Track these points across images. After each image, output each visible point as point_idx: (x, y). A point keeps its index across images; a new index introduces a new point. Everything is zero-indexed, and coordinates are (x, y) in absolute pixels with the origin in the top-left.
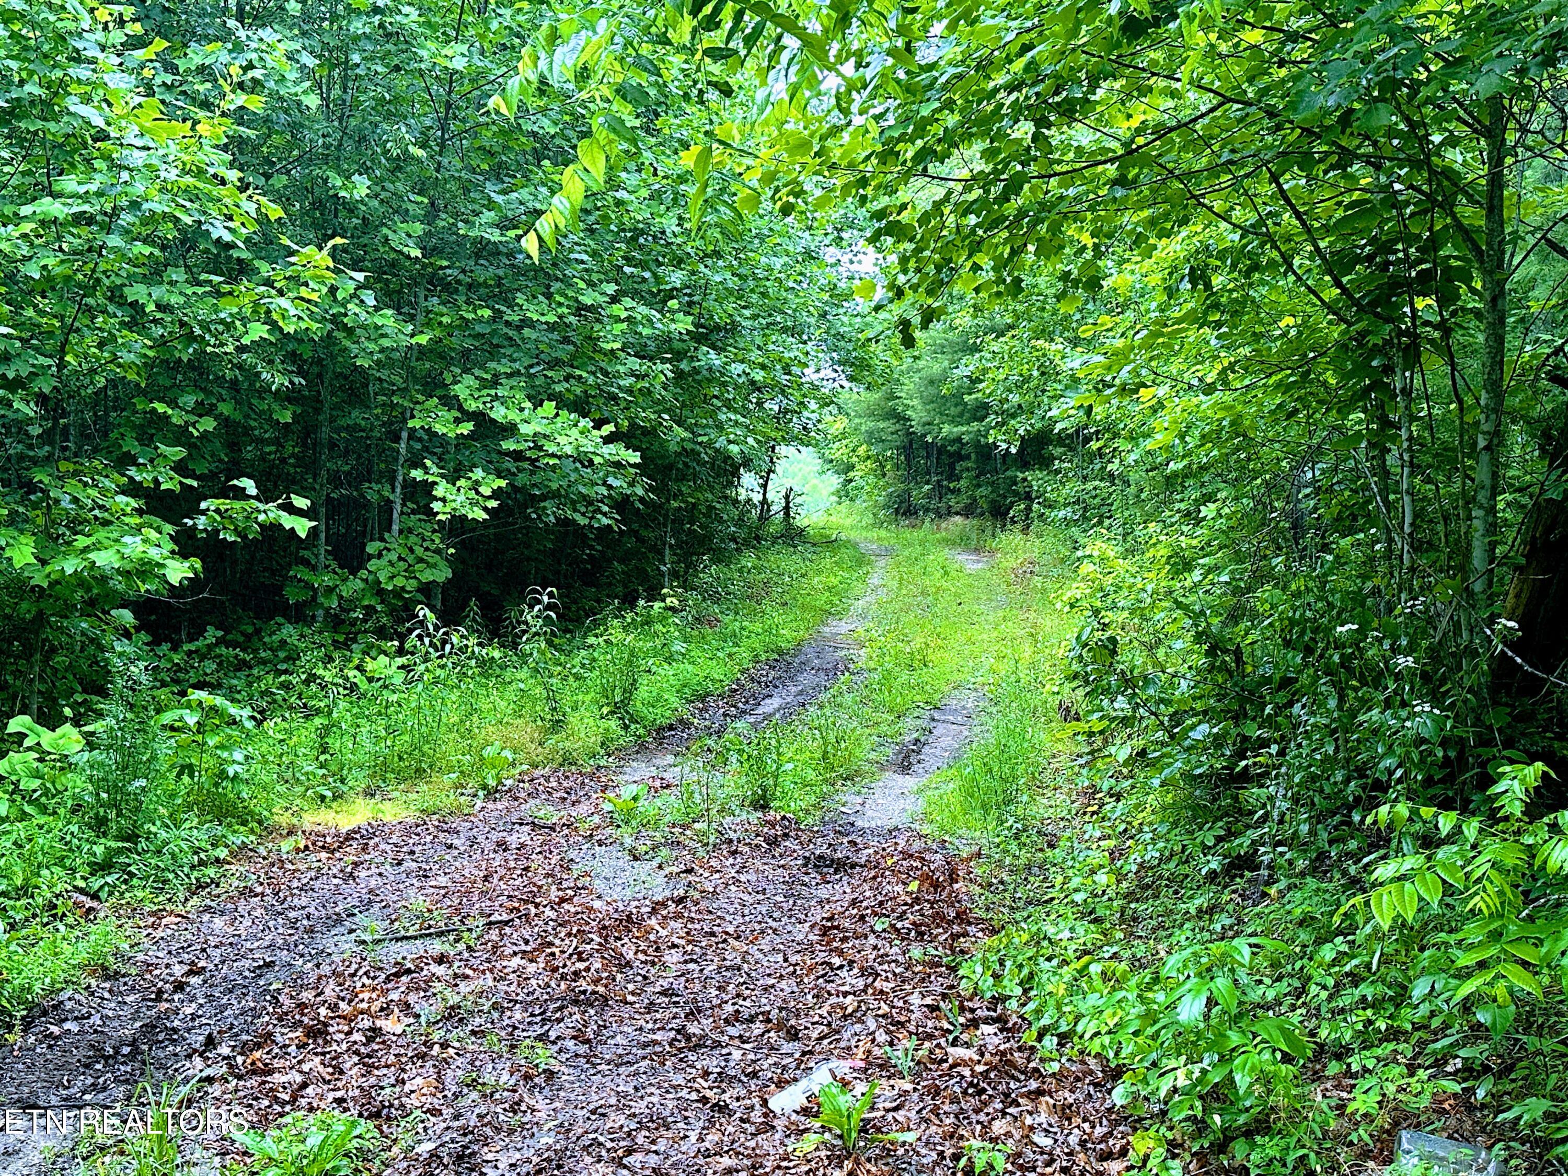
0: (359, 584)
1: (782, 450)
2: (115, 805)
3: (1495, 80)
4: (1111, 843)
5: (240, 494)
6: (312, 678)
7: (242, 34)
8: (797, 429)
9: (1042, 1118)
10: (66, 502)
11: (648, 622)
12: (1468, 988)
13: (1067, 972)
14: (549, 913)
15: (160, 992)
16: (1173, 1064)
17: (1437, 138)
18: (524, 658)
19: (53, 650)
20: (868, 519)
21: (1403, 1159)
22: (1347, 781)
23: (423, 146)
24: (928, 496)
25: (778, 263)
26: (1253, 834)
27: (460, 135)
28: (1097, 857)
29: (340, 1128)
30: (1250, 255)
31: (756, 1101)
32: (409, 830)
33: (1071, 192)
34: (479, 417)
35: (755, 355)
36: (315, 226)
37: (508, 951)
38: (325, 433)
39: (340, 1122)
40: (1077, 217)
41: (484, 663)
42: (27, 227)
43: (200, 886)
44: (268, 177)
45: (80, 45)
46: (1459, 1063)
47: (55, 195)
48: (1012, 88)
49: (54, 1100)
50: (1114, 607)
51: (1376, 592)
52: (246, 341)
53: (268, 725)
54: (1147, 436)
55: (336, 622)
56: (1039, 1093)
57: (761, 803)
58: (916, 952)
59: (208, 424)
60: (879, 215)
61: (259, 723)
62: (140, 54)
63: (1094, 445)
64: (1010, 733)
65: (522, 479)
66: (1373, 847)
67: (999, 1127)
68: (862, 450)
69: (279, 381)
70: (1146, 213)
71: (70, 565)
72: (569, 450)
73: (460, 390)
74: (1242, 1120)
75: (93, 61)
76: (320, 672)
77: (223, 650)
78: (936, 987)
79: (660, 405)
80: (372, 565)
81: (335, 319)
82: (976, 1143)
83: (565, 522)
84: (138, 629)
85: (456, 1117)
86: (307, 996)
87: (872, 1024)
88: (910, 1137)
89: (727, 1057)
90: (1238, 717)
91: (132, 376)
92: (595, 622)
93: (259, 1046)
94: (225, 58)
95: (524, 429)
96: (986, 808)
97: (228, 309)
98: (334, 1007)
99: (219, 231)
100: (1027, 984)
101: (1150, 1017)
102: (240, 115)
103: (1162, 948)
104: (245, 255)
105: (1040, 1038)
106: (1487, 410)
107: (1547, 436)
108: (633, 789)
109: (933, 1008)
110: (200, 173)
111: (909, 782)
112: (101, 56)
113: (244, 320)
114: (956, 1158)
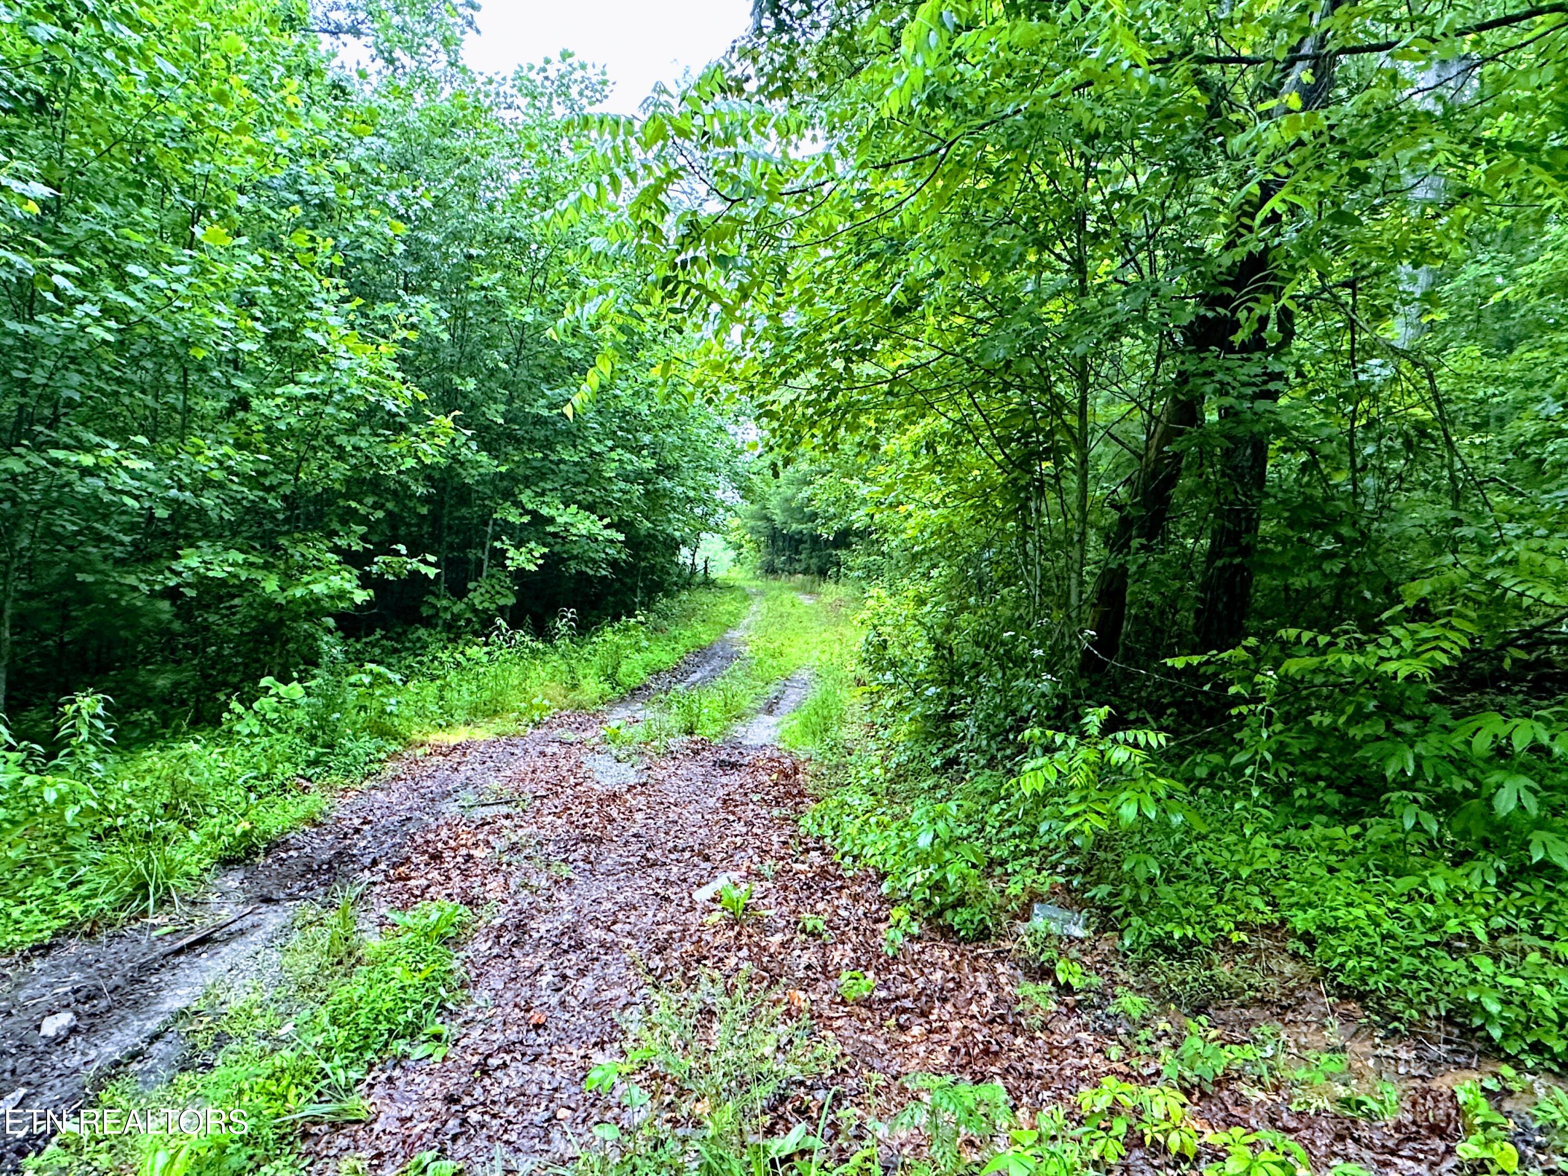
0: (463, 606)
1: (703, 535)
2: (321, 727)
3: (1084, 346)
4: (882, 752)
5: (397, 553)
6: (435, 658)
7: (406, 298)
8: (713, 524)
9: (843, 901)
10: (297, 557)
11: (627, 629)
12: (1070, 827)
13: (858, 822)
14: (569, 791)
15: (346, 834)
16: (914, 869)
17: (1053, 379)
18: (556, 648)
19: (288, 641)
20: (751, 575)
21: (1035, 919)
22: (1006, 718)
23: (507, 362)
24: (784, 563)
25: (703, 432)
26: (958, 747)
27: (527, 358)
28: (875, 760)
29: (449, 910)
30: (957, 437)
31: (686, 895)
32: (490, 744)
33: (864, 398)
34: (534, 514)
35: (690, 483)
36: (445, 405)
37: (546, 812)
38: (445, 521)
39: (448, 906)
40: (867, 411)
41: (532, 651)
42: (279, 401)
43: (370, 774)
44: (418, 377)
45: (312, 300)
46: (1064, 867)
47: (297, 383)
48: (834, 341)
49: (282, 896)
50: (884, 624)
51: (1021, 617)
52: (403, 468)
53: (410, 685)
54: (902, 532)
55: (449, 627)
56: (842, 887)
57: (690, 732)
58: (775, 812)
59: (380, 514)
60: (761, 406)
61: (405, 683)
62: (347, 306)
63: (874, 537)
64: (828, 692)
65: (557, 548)
66: (1020, 753)
67: (820, 906)
68: (748, 537)
69: (421, 490)
70: (902, 412)
71: (299, 592)
72: (584, 532)
73: (524, 498)
74: (951, 899)
75: (320, 309)
76: (439, 655)
77: (384, 642)
78: (787, 831)
79: (636, 509)
80: (471, 595)
81: (454, 457)
82: (808, 915)
83: (581, 573)
84: (337, 629)
85: (516, 904)
86: (431, 836)
87: (751, 852)
88: (771, 913)
89: (669, 871)
90: (951, 684)
91: (337, 486)
92: (597, 630)
93: (402, 864)
94: (397, 311)
95: (559, 520)
96: (814, 733)
97: (394, 449)
98: (446, 843)
99: (390, 406)
100: (836, 829)
101: (903, 845)
102: (404, 342)
103: (908, 809)
104: (404, 420)
105: (843, 858)
106: (1078, 521)
107: (1107, 537)
108: (617, 723)
109: (785, 843)
110: (380, 373)
111: (771, 720)
112: (325, 306)
113: (402, 457)
114: (796, 923)
